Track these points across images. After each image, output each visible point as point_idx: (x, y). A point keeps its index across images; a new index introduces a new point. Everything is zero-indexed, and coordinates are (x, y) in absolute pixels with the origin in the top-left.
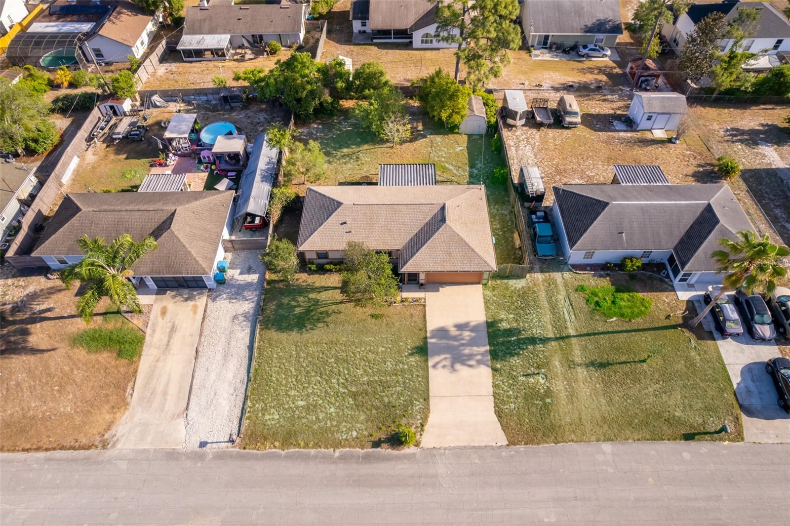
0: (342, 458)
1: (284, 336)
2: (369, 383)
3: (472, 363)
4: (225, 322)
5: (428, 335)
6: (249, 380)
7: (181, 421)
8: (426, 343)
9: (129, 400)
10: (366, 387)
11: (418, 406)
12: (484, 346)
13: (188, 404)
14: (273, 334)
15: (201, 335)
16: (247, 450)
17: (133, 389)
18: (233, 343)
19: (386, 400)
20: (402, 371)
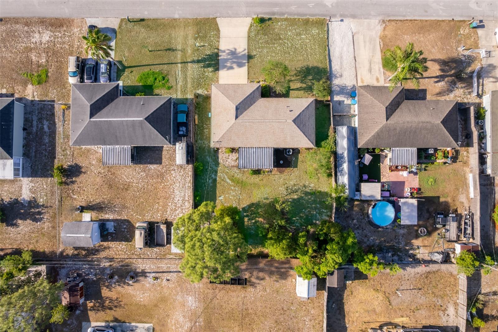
0: (284, 14)
1: (315, 64)
2: (274, 44)
3: (227, 51)
4: (345, 74)
5: (247, 64)
6: (328, 46)
7: (354, 31)
8: (248, 60)
9: (380, 40)
10: (275, 42)
11: (253, 34)
12: (221, 59)
13: (353, 38)
14: (320, 65)
15: (356, 67)
16: (323, 18)
17: (380, 45)
18: (339, 63)
19: (266, 37)
20: (259, 48)
